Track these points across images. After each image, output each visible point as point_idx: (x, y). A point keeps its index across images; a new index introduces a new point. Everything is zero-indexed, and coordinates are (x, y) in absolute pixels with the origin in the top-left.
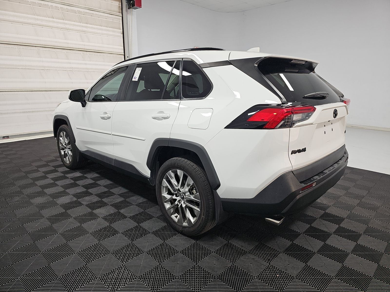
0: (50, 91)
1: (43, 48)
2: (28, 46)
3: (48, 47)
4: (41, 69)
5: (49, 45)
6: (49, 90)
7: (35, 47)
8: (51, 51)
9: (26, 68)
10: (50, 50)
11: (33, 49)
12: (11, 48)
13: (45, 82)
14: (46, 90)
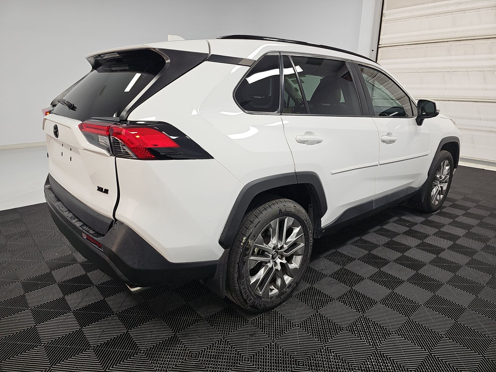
0: (449, 100)
1: (457, 42)
2: (438, 43)
3: (465, 40)
4: (446, 71)
5: (467, 36)
6: (447, 99)
7: (446, 42)
8: (468, 44)
9: (428, 71)
10: (466, 43)
11: (444, 46)
12: (419, 48)
13: (446, 88)
14: (443, 99)
